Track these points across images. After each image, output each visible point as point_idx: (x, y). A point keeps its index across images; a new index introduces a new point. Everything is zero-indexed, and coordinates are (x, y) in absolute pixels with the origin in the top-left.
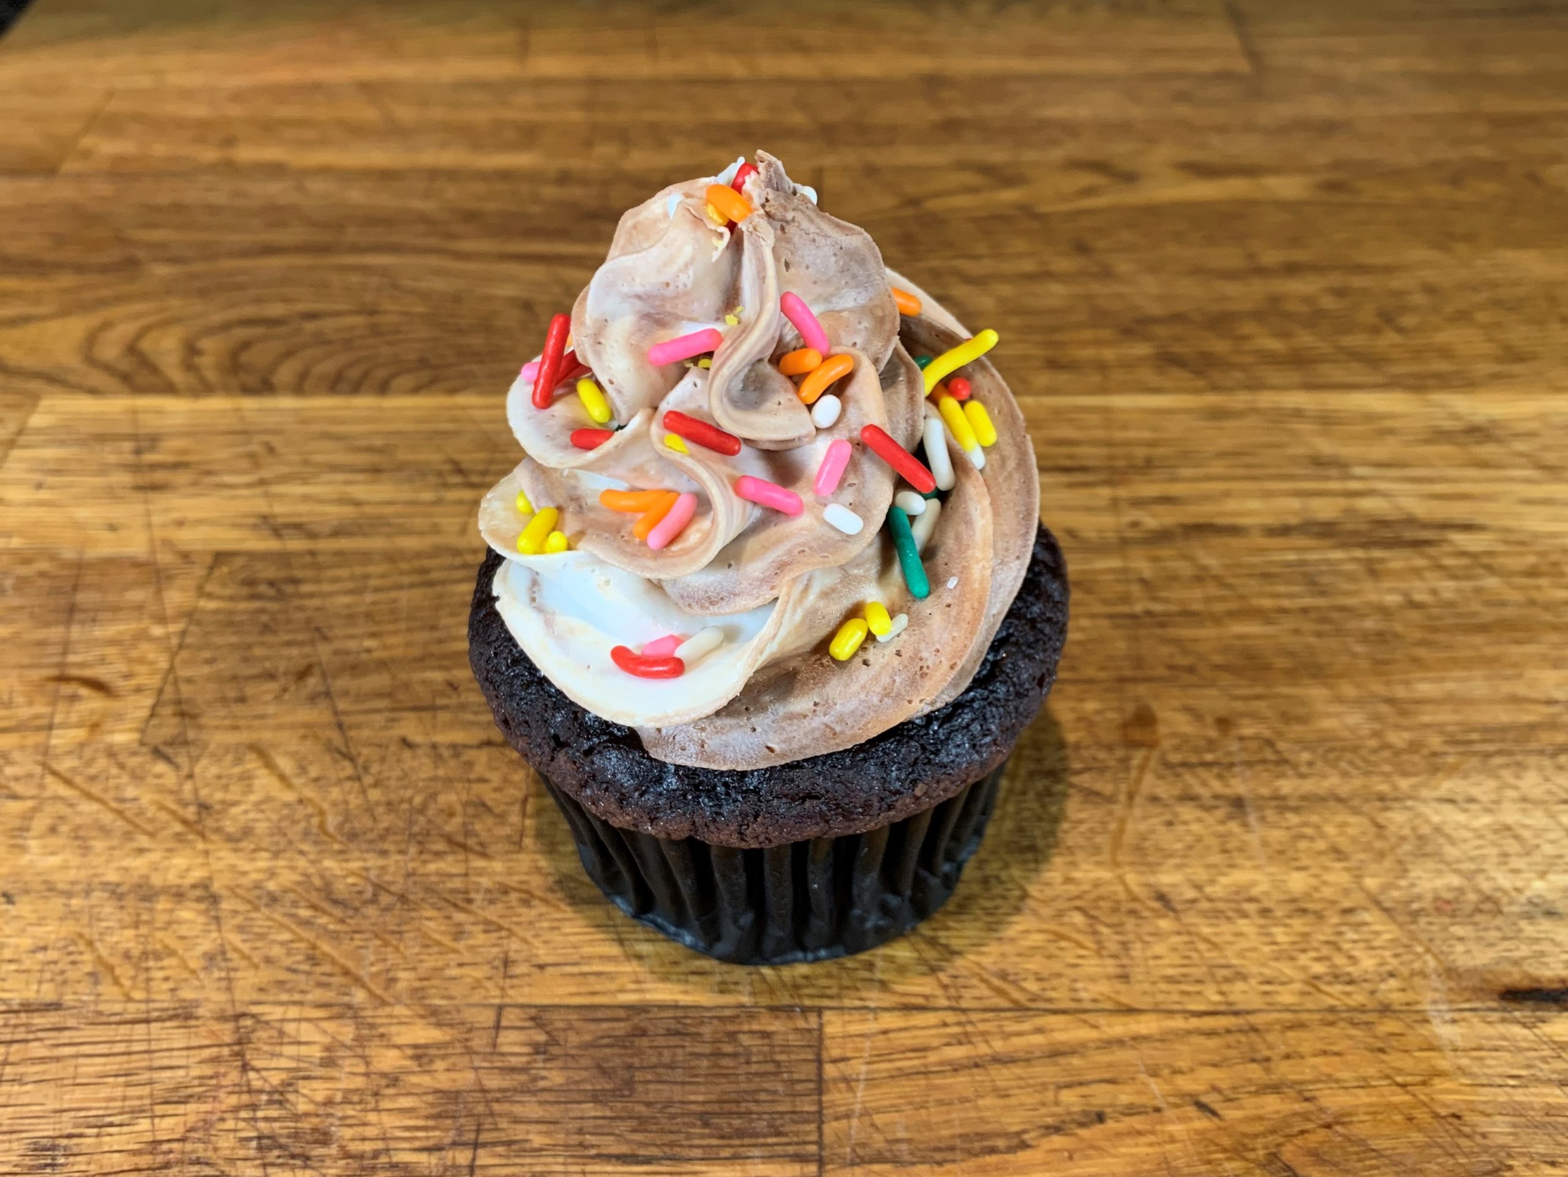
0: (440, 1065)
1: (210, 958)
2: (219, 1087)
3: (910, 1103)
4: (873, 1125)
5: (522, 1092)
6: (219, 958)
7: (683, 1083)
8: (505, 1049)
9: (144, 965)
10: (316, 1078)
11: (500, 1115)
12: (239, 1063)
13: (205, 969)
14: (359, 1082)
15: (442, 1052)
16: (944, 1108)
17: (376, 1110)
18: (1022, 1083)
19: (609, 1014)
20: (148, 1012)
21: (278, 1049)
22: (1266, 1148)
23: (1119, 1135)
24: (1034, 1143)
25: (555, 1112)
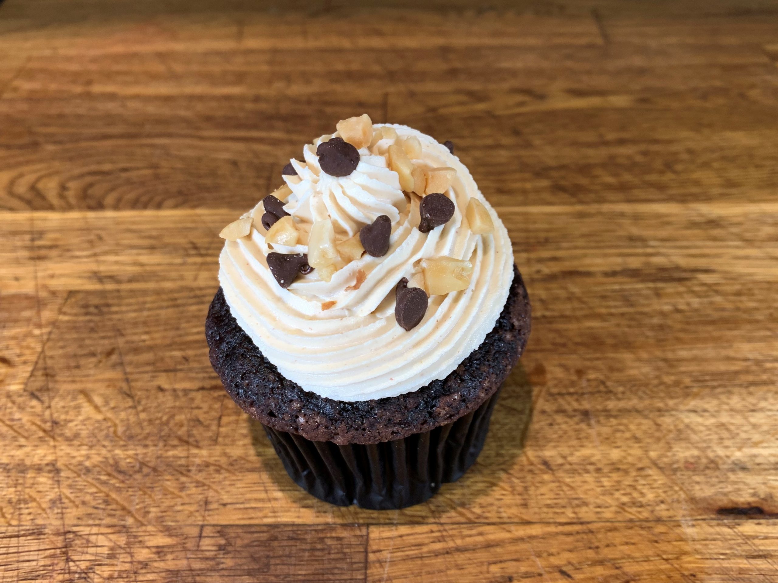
0: (169, 557)
1: (53, 502)
2: (53, 570)
3: (412, 574)
5: (211, 570)
6: (58, 502)
7: (295, 565)
8: (204, 548)
9: (18, 507)
10: (104, 565)
12: (65, 558)
13: (50, 508)
14: (127, 566)
15: (171, 550)
16: (430, 576)
19: (258, 529)
20: (19, 531)
21: (85, 549)
25: (227, 580)
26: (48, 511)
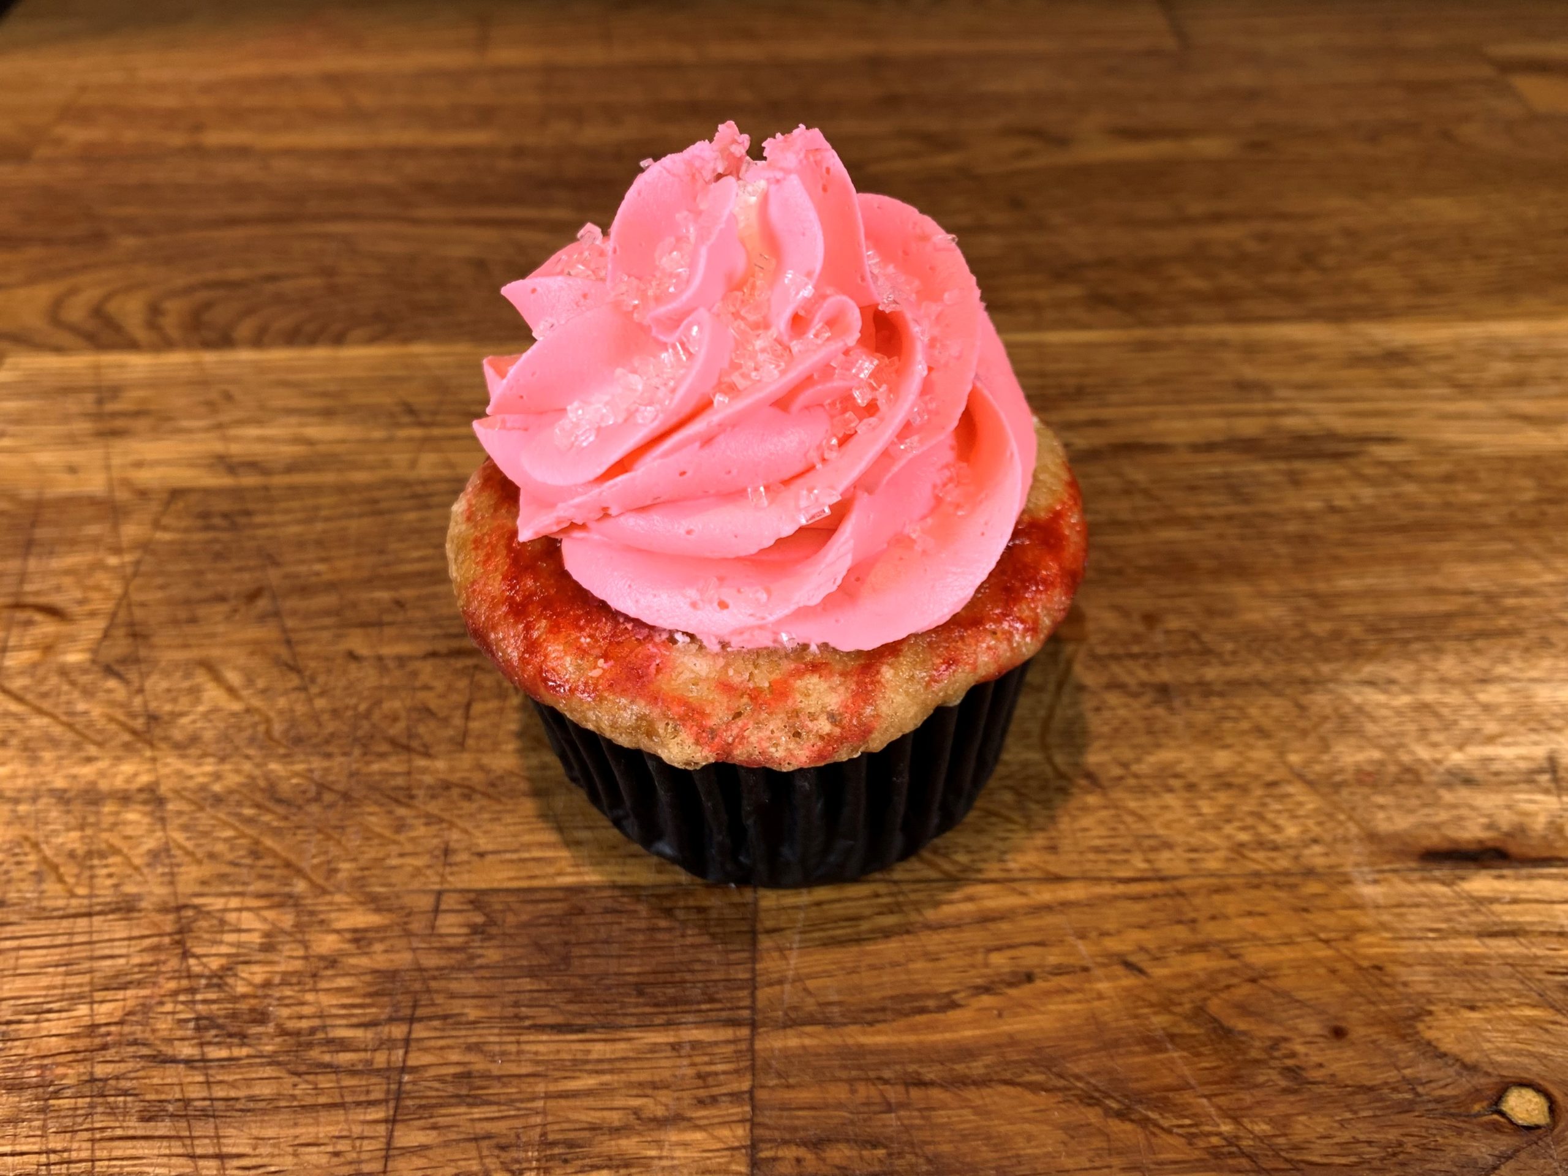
0: (378, 947)
1: (155, 856)
2: (158, 973)
3: (843, 969)
4: (805, 990)
5: (459, 969)
6: (163, 855)
7: (619, 957)
8: (443, 931)
9: (89, 863)
10: (256, 962)
11: (437, 992)
12: (180, 951)
13: (149, 865)
14: (298, 965)
15: (381, 935)
16: (875, 973)
17: (316, 990)
18: (952, 947)
19: (547, 895)
20: (91, 906)
21: (218, 937)
22: (1192, 1002)
23: (1048, 993)
24: (962, 1002)
25: (491, 987)
26: (146, 871)
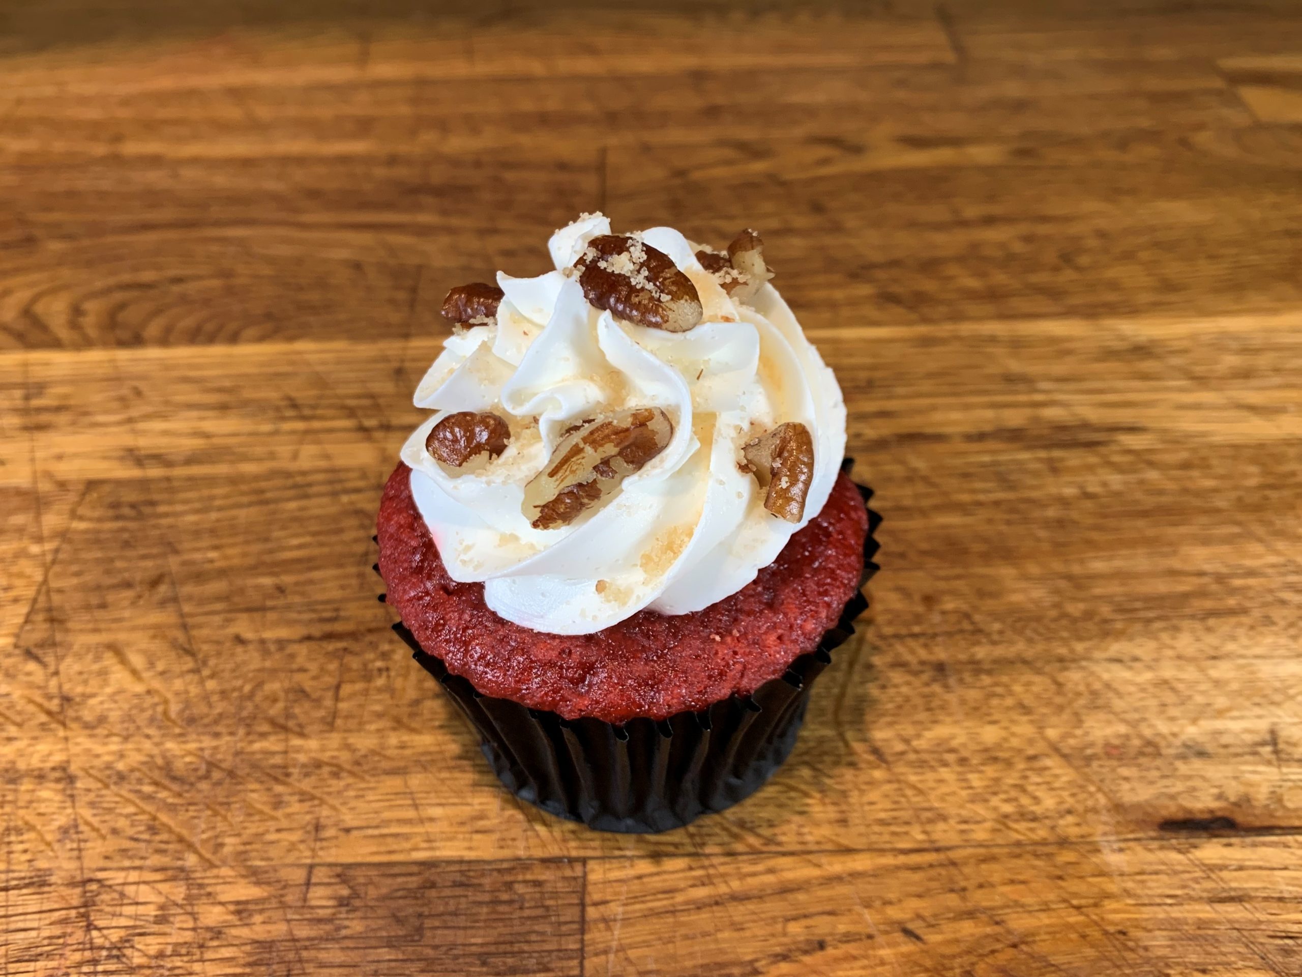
0: (258, 918)
1: (64, 831)
2: (65, 945)
3: (660, 939)
4: (627, 959)
5: (327, 940)
6: (72, 831)
7: (465, 928)
8: (314, 903)
9: (6, 840)
10: (149, 934)
11: (308, 961)
12: (84, 924)
13: (59, 841)
14: (188, 936)
15: (260, 907)
16: (689, 942)
17: (202, 961)
18: (755, 917)
19: (404, 870)
20: (7, 881)
21: (118, 909)
22: (962, 967)
23: (837, 960)
24: (764, 970)
25: (353, 956)
26: (56, 846)
